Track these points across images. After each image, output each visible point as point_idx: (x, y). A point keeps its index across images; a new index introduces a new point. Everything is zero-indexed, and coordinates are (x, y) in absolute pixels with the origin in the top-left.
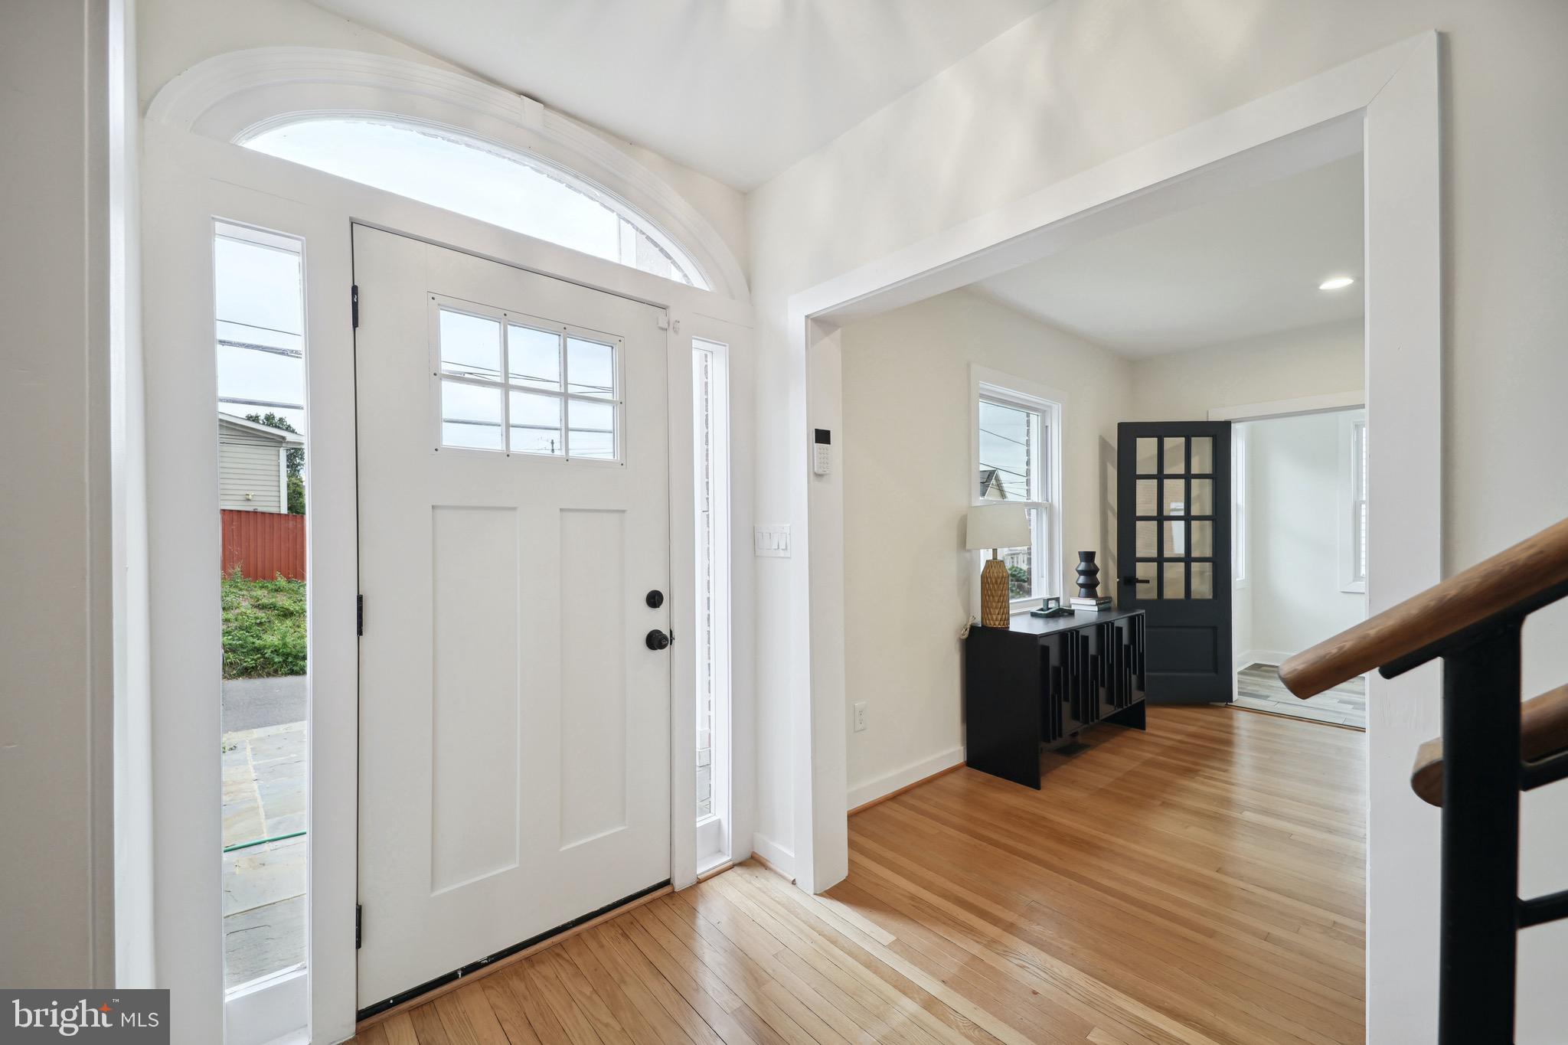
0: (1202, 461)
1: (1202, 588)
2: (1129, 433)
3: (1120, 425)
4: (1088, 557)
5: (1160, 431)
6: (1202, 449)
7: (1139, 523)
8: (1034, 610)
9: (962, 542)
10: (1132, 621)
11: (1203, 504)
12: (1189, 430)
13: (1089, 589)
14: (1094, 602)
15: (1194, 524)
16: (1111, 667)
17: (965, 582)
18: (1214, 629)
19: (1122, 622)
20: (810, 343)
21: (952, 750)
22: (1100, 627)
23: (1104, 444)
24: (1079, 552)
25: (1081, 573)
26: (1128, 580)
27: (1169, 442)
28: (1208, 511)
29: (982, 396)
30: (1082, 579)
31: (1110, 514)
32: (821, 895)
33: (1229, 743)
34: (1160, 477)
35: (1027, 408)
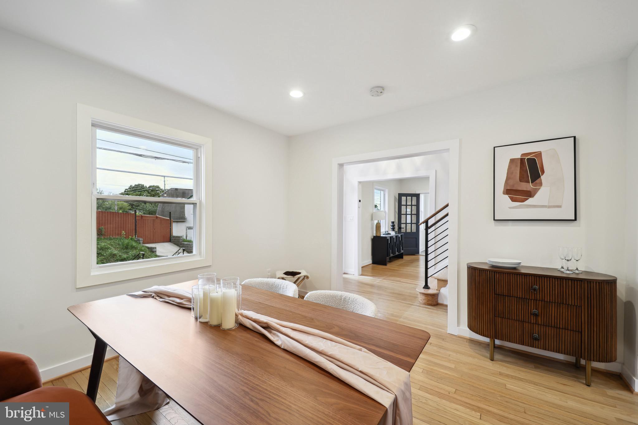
0: (414, 202)
1: (414, 230)
2: (400, 195)
3: (399, 194)
4: (393, 223)
5: (406, 195)
6: (414, 199)
7: (402, 215)
8: (384, 233)
9: (372, 219)
10: (401, 235)
11: (414, 212)
12: (412, 195)
13: (393, 229)
14: (394, 232)
15: (413, 215)
16: (398, 244)
17: (372, 228)
18: (416, 238)
19: (400, 236)
20: (358, 185)
21: (369, 261)
22: (396, 236)
23: (395, 197)
24: (391, 222)
25: (391, 226)
26: (400, 228)
27: (408, 198)
28: (415, 213)
29: (375, 189)
30: (392, 227)
31: (396, 213)
32: (360, 275)
33: (419, 260)
34: (406, 205)
35: (381, 190)
